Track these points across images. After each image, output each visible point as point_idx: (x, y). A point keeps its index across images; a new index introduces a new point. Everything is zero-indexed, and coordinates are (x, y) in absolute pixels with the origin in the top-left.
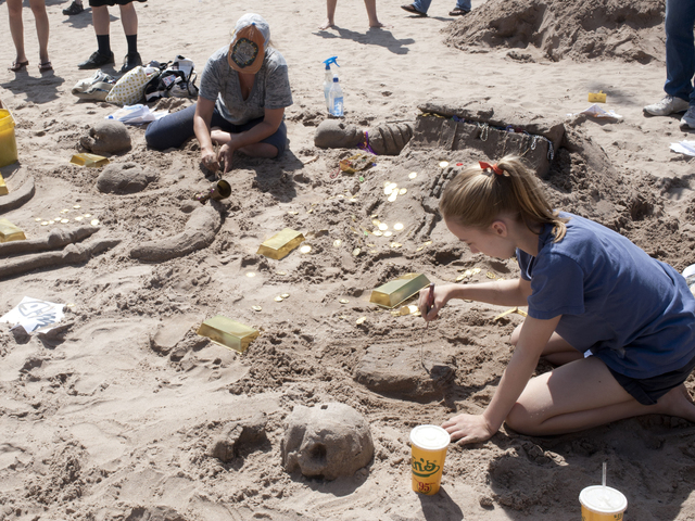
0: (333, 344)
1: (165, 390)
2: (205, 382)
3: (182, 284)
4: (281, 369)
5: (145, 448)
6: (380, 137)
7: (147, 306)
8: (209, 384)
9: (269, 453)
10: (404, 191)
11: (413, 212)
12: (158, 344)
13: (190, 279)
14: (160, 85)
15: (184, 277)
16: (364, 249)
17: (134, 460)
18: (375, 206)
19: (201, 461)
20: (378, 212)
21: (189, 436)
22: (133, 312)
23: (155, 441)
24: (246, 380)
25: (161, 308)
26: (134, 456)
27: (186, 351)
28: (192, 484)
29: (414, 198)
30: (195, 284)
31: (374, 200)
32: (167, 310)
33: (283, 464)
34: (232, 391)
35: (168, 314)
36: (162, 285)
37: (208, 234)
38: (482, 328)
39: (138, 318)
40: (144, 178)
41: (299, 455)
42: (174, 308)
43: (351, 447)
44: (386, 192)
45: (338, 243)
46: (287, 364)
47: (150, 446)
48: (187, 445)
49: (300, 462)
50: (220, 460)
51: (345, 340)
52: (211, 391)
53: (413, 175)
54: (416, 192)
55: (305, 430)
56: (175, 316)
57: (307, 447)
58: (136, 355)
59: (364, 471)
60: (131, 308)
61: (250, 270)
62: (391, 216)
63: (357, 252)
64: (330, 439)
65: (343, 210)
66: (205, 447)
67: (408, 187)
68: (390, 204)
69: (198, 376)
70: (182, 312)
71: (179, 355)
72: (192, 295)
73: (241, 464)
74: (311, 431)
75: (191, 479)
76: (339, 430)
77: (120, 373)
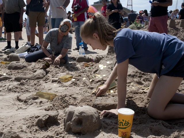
0: (84, 99)
1: (20, 110)
2: (36, 108)
3: (31, 85)
4: (65, 104)
5: (9, 124)
6: (97, 59)
7: (18, 90)
8: (37, 108)
9: (59, 126)
10: (105, 66)
11: (109, 72)
12: (20, 98)
13: (34, 83)
14: (31, 50)
15: (32, 83)
16: (93, 80)
17: (4, 127)
18: (96, 71)
19: (31, 127)
20: (97, 72)
21: (27, 120)
22: (12, 91)
23: (14, 122)
24: (51, 107)
25: (23, 90)
26: (5, 126)
27: (30, 100)
28: (26, 134)
29: (109, 68)
30: (35, 85)
31: (96, 69)
32: (25, 91)
33: (64, 128)
34: (46, 110)
35: (25, 92)
36: (24, 85)
37: (41, 76)
38: (137, 95)
39: (14, 93)
40: (22, 66)
41: (71, 123)
42: (27, 91)
43: (93, 120)
44: (100, 67)
45: (84, 79)
46: (67, 103)
47: (11, 123)
48: (26, 123)
49: (71, 126)
50: (39, 127)
51: (88, 98)
52: (37, 110)
53: (108, 62)
54: (110, 66)
55: (74, 113)
56: (27, 93)
57: (74, 119)
58: (11, 102)
59: (98, 131)
60: (12, 90)
61: (55, 84)
62: (101, 73)
63: (91, 80)
64: (84, 116)
65: (86, 72)
66: (33, 123)
67: (107, 65)
68: (101, 70)
69: (33, 106)
70: (30, 92)
71: (27, 101)
72: (34, 88)
73: (47, 129)
74: (76, 113)
75: (26, 132)
76: (88, 112)
77: (4, 106)
